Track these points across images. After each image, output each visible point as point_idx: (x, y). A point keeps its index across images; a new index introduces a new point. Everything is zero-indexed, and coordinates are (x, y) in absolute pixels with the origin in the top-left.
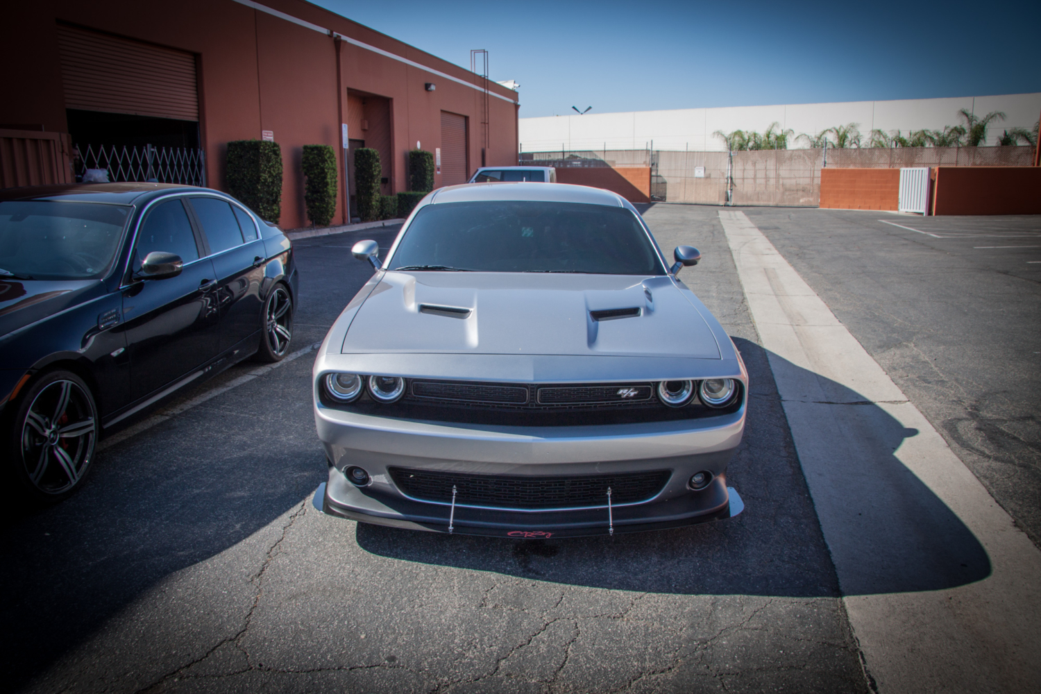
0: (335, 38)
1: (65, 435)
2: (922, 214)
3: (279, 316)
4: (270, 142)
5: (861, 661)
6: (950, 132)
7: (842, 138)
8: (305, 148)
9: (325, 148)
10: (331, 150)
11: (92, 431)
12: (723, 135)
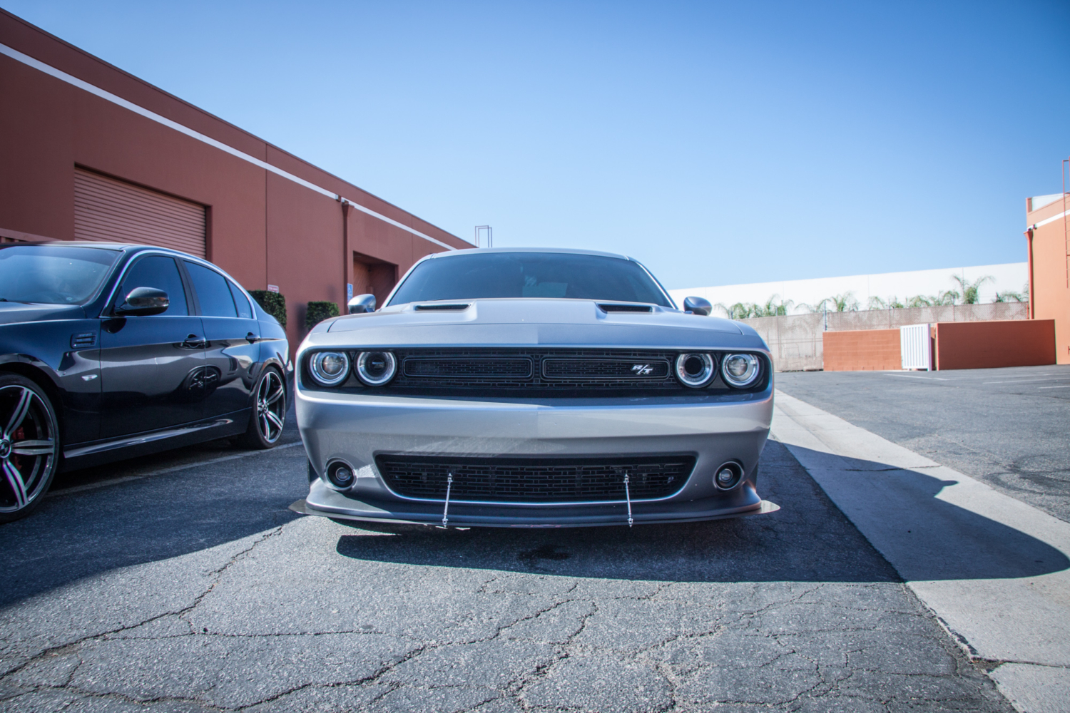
0: (343, 203)
1: (18, 452)
2: (926, 370)
3: (272, 402)
4: (276, 294)
5: (942, 624)
6: (944, 296)
7: (841, 306)
8: (310, 304)
9: (330, 304)
10: (335, 306)
11: (50, 454)
12: (724, 308)
